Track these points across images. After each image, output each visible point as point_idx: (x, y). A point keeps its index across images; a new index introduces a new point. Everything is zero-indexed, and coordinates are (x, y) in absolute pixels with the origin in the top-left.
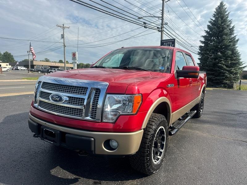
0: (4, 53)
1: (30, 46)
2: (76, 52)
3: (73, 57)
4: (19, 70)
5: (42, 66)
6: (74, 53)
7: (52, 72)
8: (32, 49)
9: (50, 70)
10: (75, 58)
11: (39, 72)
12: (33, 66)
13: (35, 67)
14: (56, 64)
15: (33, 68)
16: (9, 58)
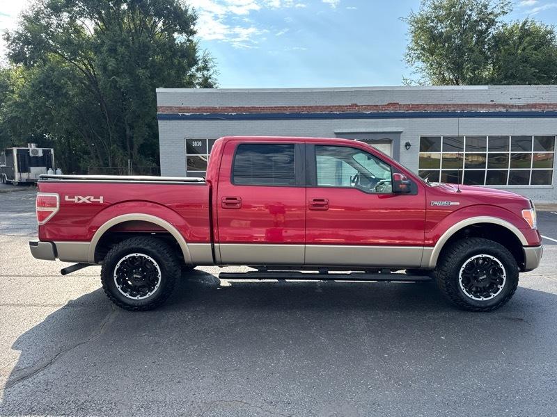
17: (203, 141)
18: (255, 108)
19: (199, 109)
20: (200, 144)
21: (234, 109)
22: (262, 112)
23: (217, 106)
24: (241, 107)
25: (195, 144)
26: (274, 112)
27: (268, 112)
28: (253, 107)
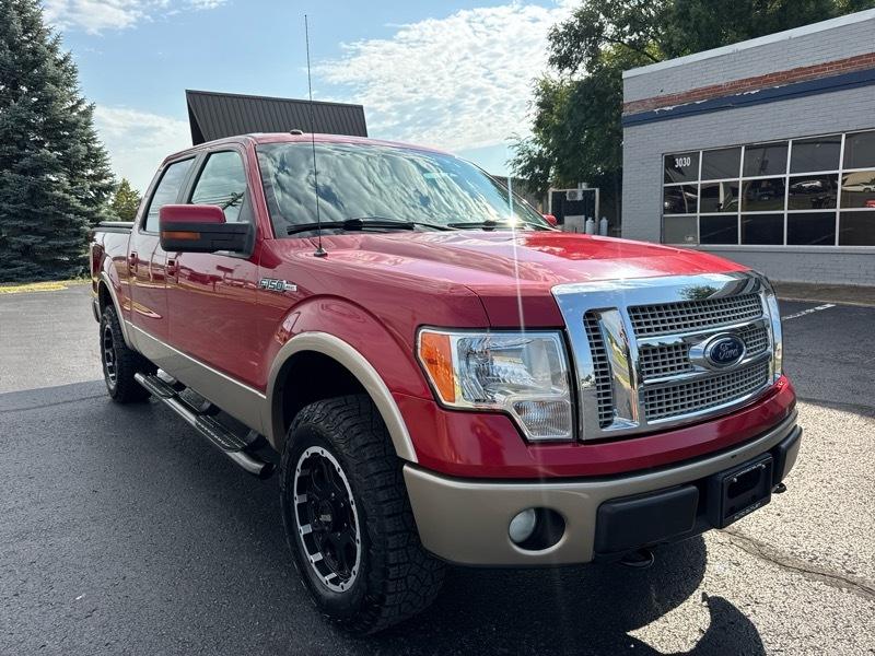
17: (694, 155)
18: (801, 69)
19: (688, 95)
20: (687, 162)
21: (755, 81)
22: (819, 76)
23: (722, 82)
24: (771, 75)
25: (679, 163)
26: (850, 69)
27: (833, 73)
28: (796, 70)
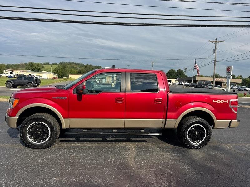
0: (178, 71)
1: (195, 63)
2: (231, 66)
3: (227, 72)
4: (183, 85)
5: (205, 81)
6: (229, 68)
7: (205, 87)
8: (197, 66)
9: (202, 86)
10: (229, 72)
11: (193, 87)
12: (195, 81)
13: (197, 82)
14: (220, 80)
15: (196, 83)
16: (181, 75)
